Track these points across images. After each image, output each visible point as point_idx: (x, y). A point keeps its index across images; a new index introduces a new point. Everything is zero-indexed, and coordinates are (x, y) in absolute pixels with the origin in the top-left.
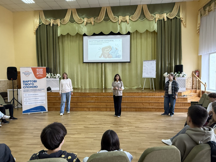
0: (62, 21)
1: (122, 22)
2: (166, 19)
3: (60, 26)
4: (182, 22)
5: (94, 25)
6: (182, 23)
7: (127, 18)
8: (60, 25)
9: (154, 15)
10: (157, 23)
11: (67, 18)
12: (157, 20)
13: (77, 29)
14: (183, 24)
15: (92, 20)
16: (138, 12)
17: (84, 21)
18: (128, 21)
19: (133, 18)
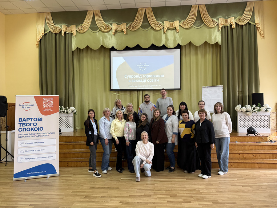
0: (79, 28)
1: (168, 30)
2: (234, 26)
3: (75, 36)
4: (259, 30)
5: (126, 34)
6: (257, 31)
7: (177, 23)
8: (75, 34)
9: (216, 20)
10: (221, 30)
11: (87, 23)
12: (220, 27)
13: (101, 40)
14: (260, 33)
15: (124, 26)
16: (192, 16)
17: (112, 28)
18: (178, 28)
19: (185, 24)
